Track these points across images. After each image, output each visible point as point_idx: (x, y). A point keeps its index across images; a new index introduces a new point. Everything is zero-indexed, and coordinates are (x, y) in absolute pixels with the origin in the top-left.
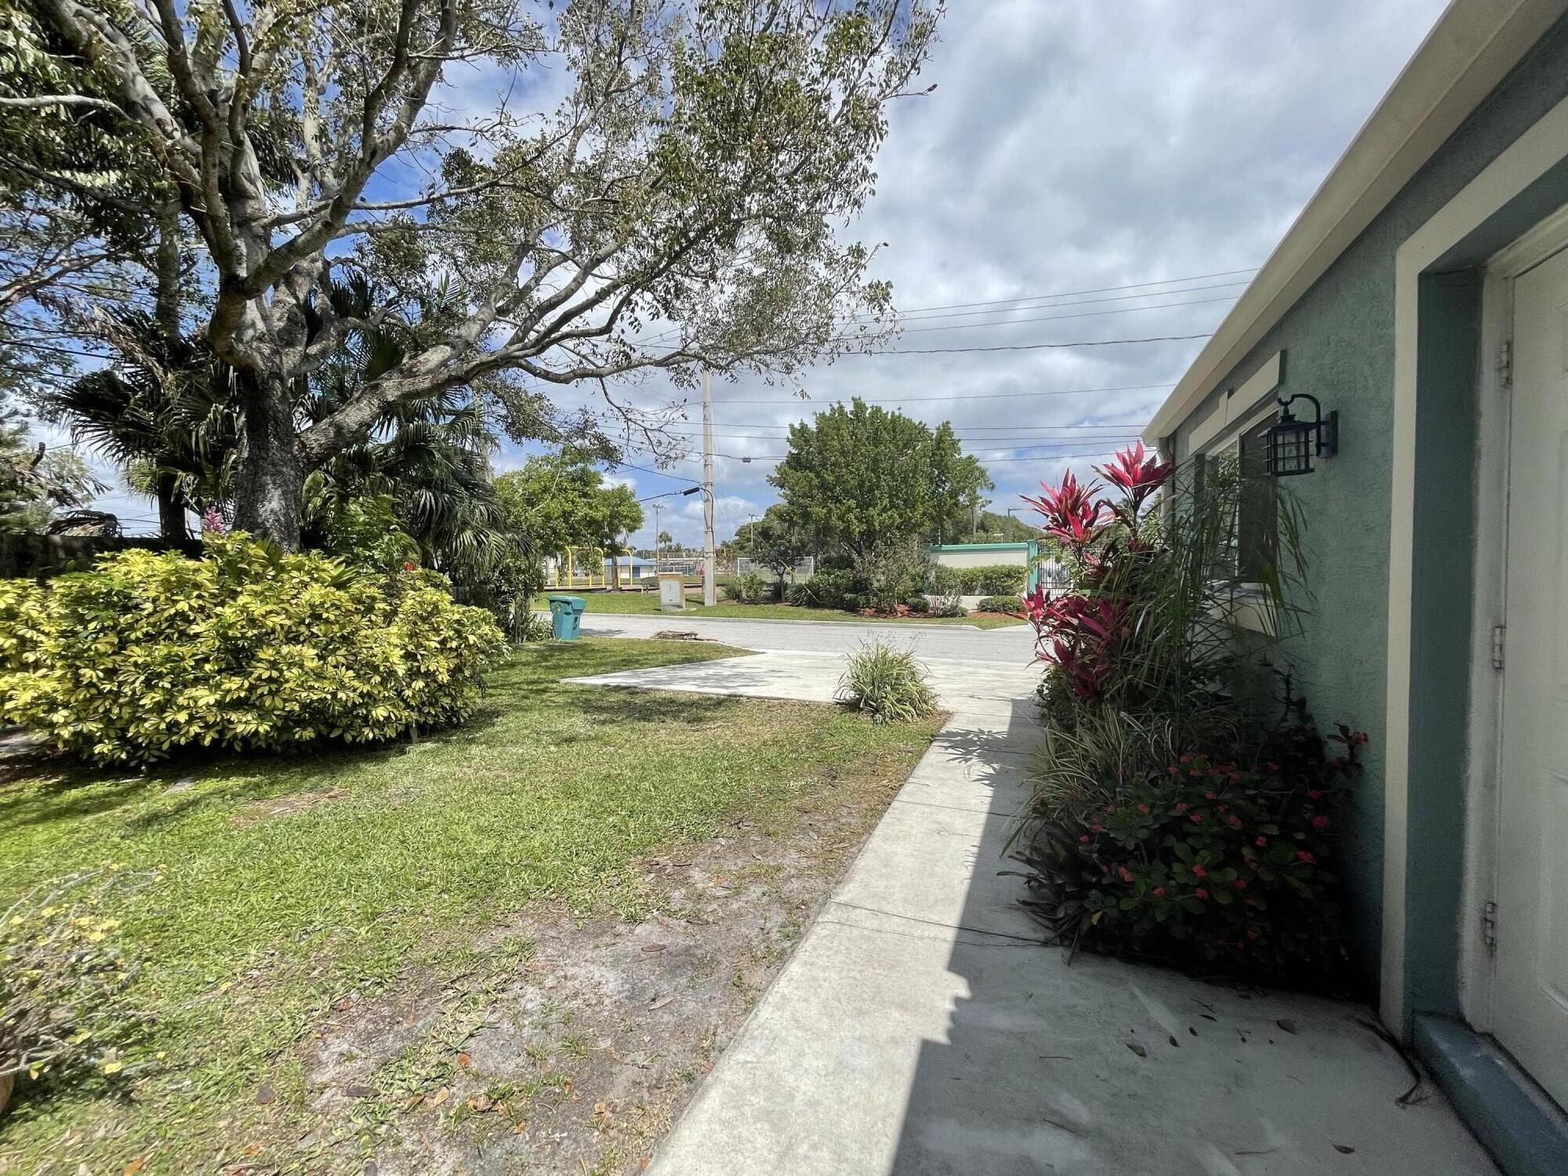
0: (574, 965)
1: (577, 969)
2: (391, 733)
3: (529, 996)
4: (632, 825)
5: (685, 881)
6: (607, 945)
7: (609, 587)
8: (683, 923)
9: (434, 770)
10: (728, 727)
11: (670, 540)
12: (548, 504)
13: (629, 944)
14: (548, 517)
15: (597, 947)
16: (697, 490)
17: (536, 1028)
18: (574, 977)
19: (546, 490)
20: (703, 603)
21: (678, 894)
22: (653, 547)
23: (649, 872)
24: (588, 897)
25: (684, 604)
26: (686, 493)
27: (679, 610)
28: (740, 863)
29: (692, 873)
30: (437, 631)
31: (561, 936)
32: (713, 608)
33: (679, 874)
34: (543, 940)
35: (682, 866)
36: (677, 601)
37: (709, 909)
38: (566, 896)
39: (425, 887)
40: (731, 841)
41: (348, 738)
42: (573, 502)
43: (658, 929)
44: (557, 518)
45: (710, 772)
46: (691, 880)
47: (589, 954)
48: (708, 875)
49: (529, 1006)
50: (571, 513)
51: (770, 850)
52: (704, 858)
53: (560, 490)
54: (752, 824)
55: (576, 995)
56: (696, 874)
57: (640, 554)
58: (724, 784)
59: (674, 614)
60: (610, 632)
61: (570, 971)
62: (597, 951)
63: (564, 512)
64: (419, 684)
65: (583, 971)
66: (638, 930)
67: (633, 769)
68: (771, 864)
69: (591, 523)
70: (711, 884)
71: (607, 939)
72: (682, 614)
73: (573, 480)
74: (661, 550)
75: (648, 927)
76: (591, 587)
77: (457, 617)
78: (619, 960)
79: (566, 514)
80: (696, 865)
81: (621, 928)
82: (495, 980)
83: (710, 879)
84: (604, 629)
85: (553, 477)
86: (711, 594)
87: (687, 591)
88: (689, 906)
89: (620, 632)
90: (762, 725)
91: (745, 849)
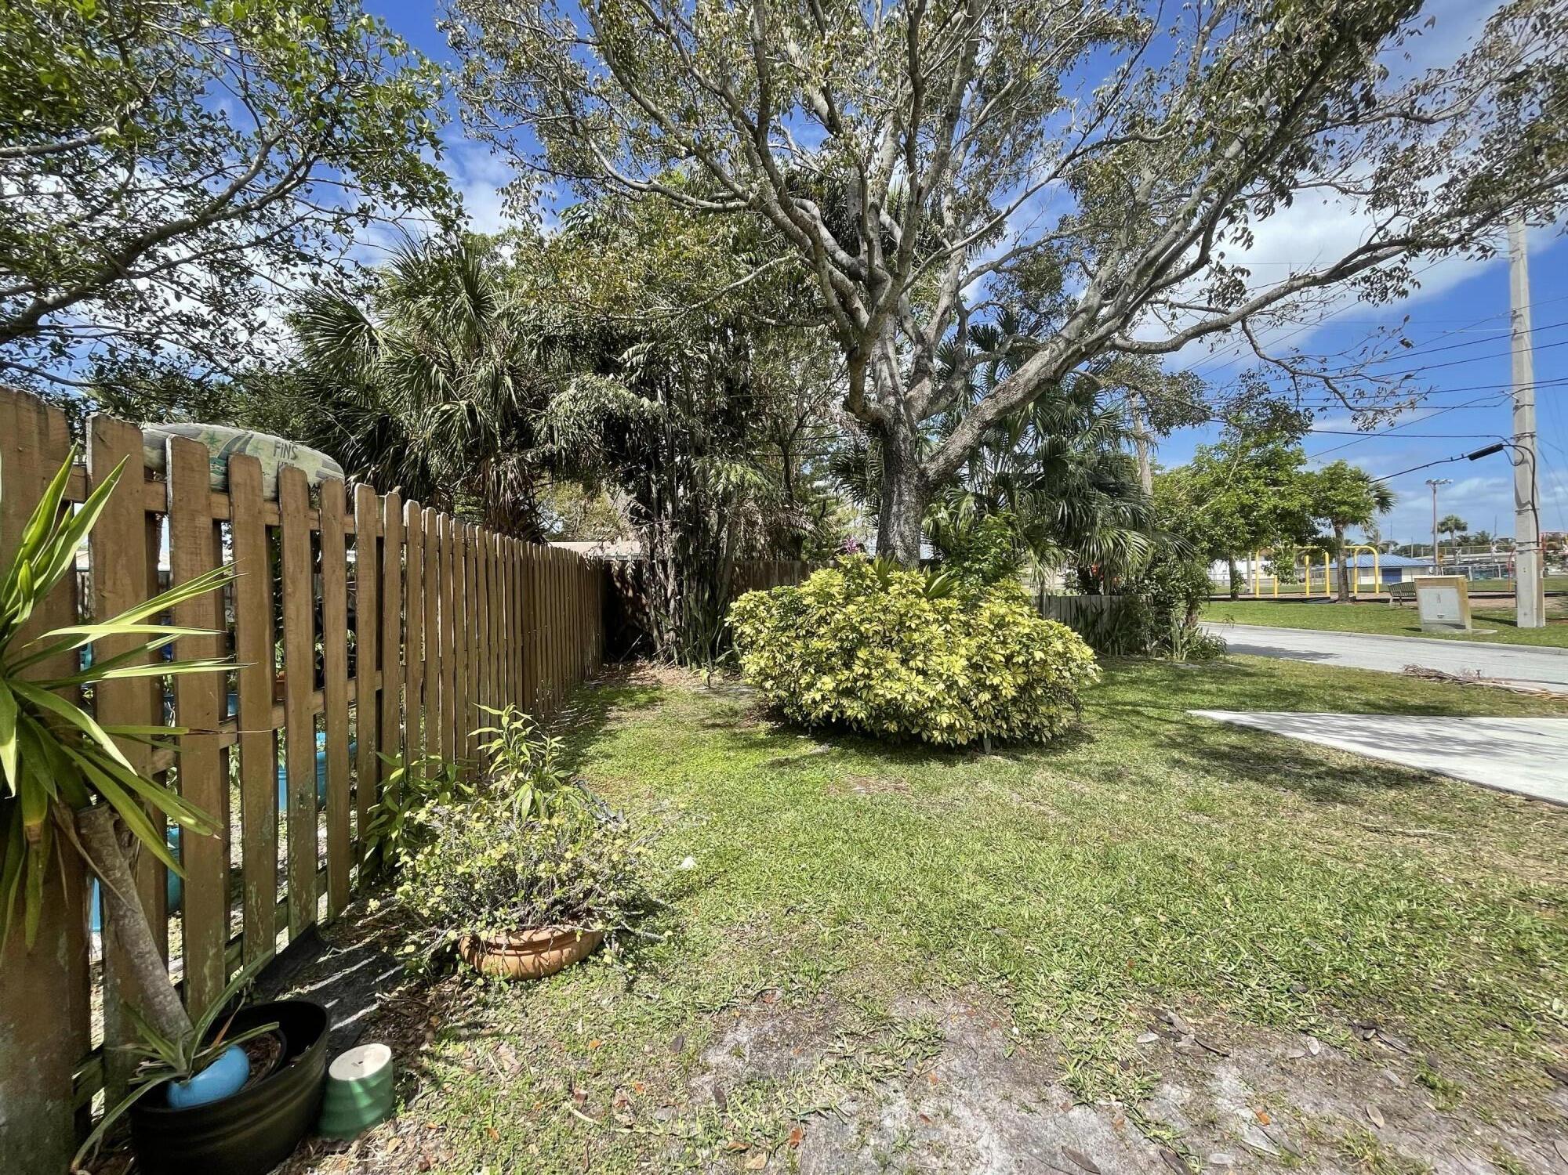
0: (969, 1104)
1: (967, 1113)
2: (962, 740)
3: (895, 1108)
4: (1162, 943)
5: (1200, 1080)
6: (1024, 1106)
7: (1335, 597)
8: (1153, 1150)
9: (988, 786)
10: (1447, 841)
11: (1464, 529)
12: (1221, 499)
13: (1052, 1126)
14: (1217, 516)
15: (1007, 1098)
16: (1499, 448)
17: (876, 1158)
18: (956, 1123)
19: (1219, 482)
20: (1514, 624)
21: (1174, 1093)
22: (1428, 541)
23: (1151, 1029)
24: (1042, 1017)
25: (1468, 622)
26: (1473, 457)
27: (1457, 632)
28: (1328, 1109)
29: (1220, 1071)
30: (1004, 643)
31: (981, 1051)
32: (1537, 631)
33: (1197, 1058)
34: (958, 1045)
35: (1209, 1049)
36: (1456, 619)
37: (1214, 1158)
38: (1018, 999)
39: (896, 912)
40: (1335, 1056)
41: (925, 737)
42: (1256, 493)
43: (1105, 1132)
44: (1232, 515)
45: (1356, 909)
46: (1213, 1085)
47: (995, 1103)
48: (1250, 1092)
49: (888, 1123)
50: (1252, 508)
51: (1418, 1121)
52: (1261, 1057)
53: (1238, 481)
54: (1401, 1044)
55: (939, 1152)
56: (1227, 1079)
57: (1405, 551)
58: (1376, 944)
59: (1446, 637)
60: (1316, 655)
61: (960, 1111)
62: (1006, 1105)
63: (1243, 507)
64: (985, 696)
65: (971, 1123)
66: (1077, 1113)
67: (1218, 857)
68: (1403, 1151)
69: (1284, 516)
70: (1247, 1114)
71: (1027, 1095)
72: (1464, 637)
73: (1258, 466)
74: (1441, 544)
75: (1093, 1118)
76: (1308, 595)
77: (1027, 631)
78: (1025, 1141)
79: (1245, 510)
80: (1237, 1063)
81: (1056, 1093)
82: (878, 1061)
83: (1249, 1103)
84: (1302, 649)
85: (1229, 468)
86: (1529, 611)
87: (1473, 603)
88: (1181, 1126)
89: (1327, 656)
90: (1539, 857)
91: (1358, 1090)
